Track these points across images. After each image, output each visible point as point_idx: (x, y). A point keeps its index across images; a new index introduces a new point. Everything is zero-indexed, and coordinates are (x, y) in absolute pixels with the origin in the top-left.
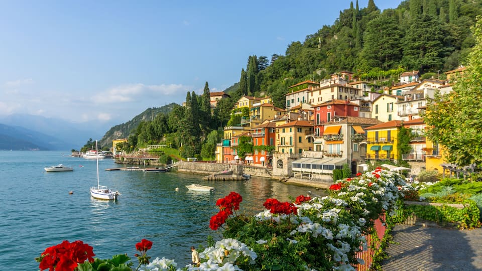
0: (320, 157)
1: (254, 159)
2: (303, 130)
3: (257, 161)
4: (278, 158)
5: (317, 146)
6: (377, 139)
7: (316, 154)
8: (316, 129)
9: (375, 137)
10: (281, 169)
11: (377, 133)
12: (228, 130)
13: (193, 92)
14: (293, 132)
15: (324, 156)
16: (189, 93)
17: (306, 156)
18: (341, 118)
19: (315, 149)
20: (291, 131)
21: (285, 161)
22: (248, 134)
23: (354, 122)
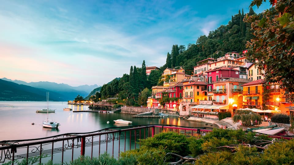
0: (210, 104)
1: (170, 105)
2: (200, 88)
3: (171, 107)
4: (183, 105)
5: (209, 98)
6: (249, 92)
7: (208, 102)
8: (209, 87)
9: (247, 91)
10: (185, 112)
11: (249, 88)
12: (154, 88)
13: (135, 66)
14: (193, 89)
15: (213, 103)
16: (132, 67)
17: (201, 104)
18: (225, 78)
19: (208, 100)
20: (191, 88)
21: (187, 107)
22: (167, 91)
23: (234, 81)
